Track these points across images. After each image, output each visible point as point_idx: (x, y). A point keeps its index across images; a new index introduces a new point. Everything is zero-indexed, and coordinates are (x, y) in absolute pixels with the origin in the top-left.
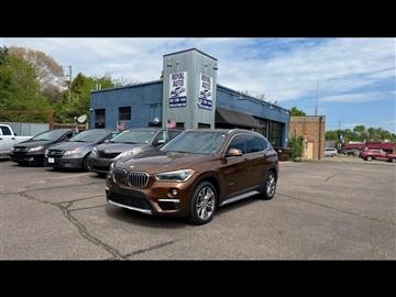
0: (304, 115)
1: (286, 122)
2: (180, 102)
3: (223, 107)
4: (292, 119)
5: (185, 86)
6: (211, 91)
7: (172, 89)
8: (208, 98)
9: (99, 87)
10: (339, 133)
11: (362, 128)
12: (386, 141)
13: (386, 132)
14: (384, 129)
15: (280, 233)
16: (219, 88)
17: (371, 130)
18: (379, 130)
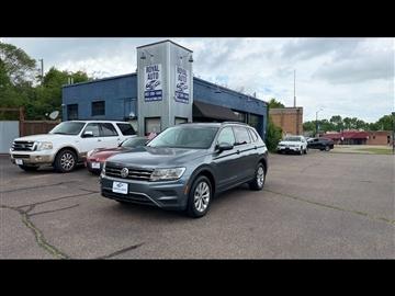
0: (282, 106)
1: (264, 114)
2: (156, 96)
3: (199, 100)
4: (271, 111)
5: (160, 79)
6: (187, 84)
7: (147, 82)
8: (185, 91)
9: (70, 81)
10: (317, 123)
11: (338, 118)
12: (361, 130)
13: (362, 122)
14: (359, 119)
15: (251, 229)
16: (196, 81)
17: (347, 120)
18: (354, 120)
